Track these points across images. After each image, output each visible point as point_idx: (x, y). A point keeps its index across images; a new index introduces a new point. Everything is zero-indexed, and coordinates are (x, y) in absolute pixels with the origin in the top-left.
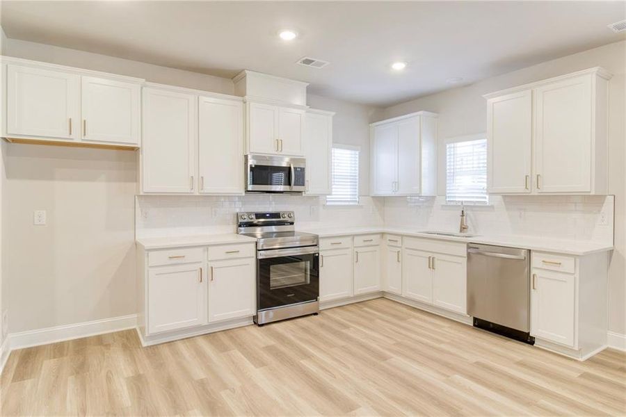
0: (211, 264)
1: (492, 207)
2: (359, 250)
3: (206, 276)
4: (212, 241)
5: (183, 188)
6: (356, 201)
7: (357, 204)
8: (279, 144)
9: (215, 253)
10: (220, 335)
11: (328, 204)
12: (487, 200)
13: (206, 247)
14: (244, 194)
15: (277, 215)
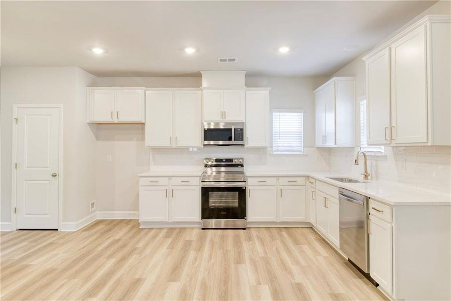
0: (173, 188)
1: (385, 156)
2: (283, 188)
3: (169, 194)
4: (174, 174)
5: (166, 143)
6: (301, 151)
7: (302, 153)
8: (223, 114)
9: (175, 181)
10: (175, 230)
11: (274, 153)
12: (383, 151)
13: (170, 177)
14: (202, 147)
15: (231, 160)
